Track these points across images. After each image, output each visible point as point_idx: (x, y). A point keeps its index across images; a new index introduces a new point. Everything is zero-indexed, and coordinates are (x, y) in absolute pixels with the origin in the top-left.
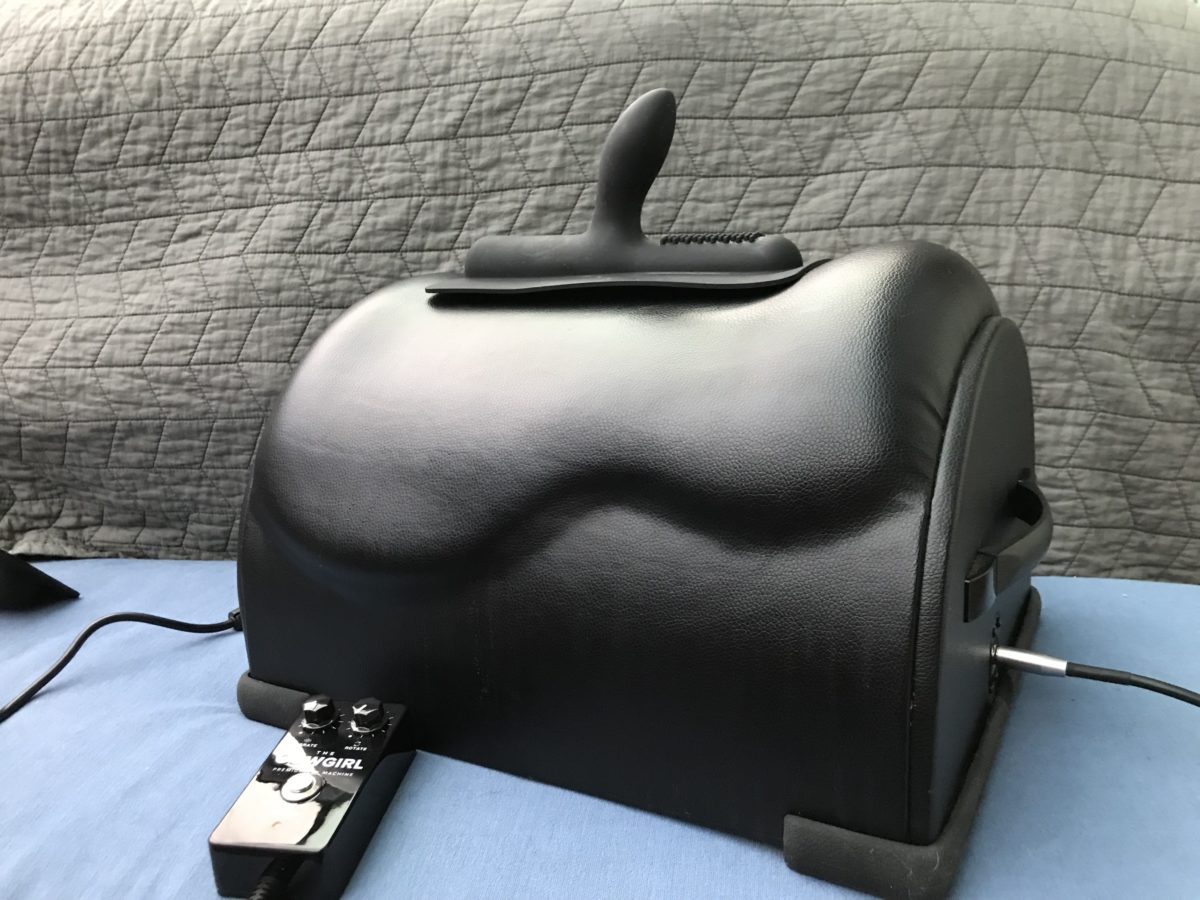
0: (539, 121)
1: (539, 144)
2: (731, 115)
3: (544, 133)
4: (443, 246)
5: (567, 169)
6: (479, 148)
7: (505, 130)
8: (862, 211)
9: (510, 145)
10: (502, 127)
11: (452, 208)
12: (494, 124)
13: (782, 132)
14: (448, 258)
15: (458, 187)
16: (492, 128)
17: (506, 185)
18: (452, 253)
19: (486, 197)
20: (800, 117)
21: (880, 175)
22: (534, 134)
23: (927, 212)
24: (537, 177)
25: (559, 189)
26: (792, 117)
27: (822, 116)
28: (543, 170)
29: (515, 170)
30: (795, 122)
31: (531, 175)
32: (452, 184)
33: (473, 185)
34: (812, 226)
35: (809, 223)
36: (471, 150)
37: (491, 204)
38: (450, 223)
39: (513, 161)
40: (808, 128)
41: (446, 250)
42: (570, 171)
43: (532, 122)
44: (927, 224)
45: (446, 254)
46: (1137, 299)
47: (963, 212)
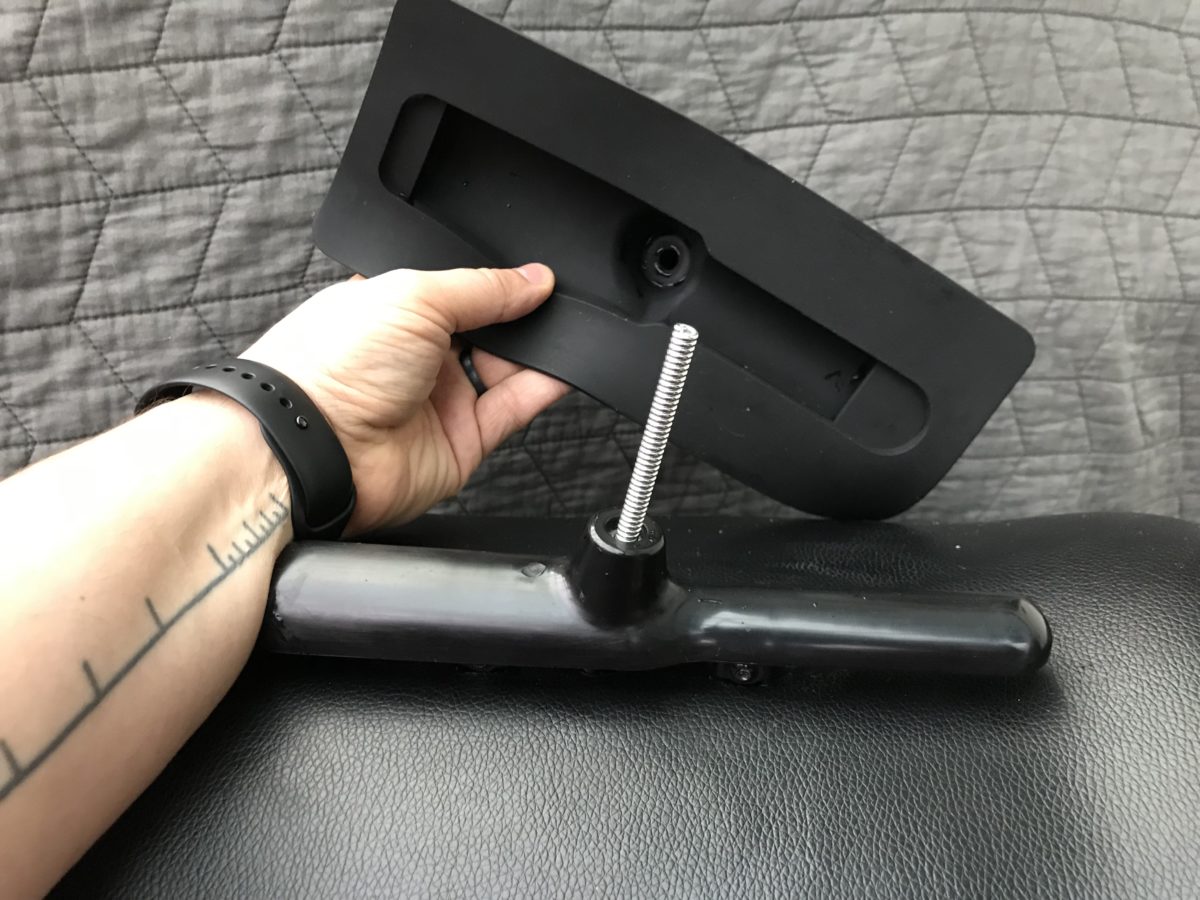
0: (221, 36)
1: (229, 88)
2: (607, 21)
3: (237, 62)
4: (49, 316)
5: (300, 140)
6: (89, 100)
7: (143, 57)
9: (164, 89)
10: (135, 48)
11: (53, 235)
12: (116, 42)
13: (695, 55)
14: (68, 342)
15: (57, 188)
16: (113, 52)
17: (172, 179)
18: (74, 331)
19: (128, 207)
20: (724, 25)
21: (849, 132)
22: (214, 65)
23: (914, 193)
24: (238, 161)
25: (289, 183)
26: (710, 25)
27: (758, 23)
28: (249, 147)
29: (185, 146)
30: (716, 35)
31: (223, 156)
32: (41, 183)
33: (92, 180)
36: (70, 105)
37: (145, 222)
38: (54, 268)
39: (176, 127)
40: (736, 45)
41: (58, 324)
42: (307, 146)
43: (205, 39)
44: (912, 213)
45: (60, 333)
46: (1156, 305)
47: (960, 190)
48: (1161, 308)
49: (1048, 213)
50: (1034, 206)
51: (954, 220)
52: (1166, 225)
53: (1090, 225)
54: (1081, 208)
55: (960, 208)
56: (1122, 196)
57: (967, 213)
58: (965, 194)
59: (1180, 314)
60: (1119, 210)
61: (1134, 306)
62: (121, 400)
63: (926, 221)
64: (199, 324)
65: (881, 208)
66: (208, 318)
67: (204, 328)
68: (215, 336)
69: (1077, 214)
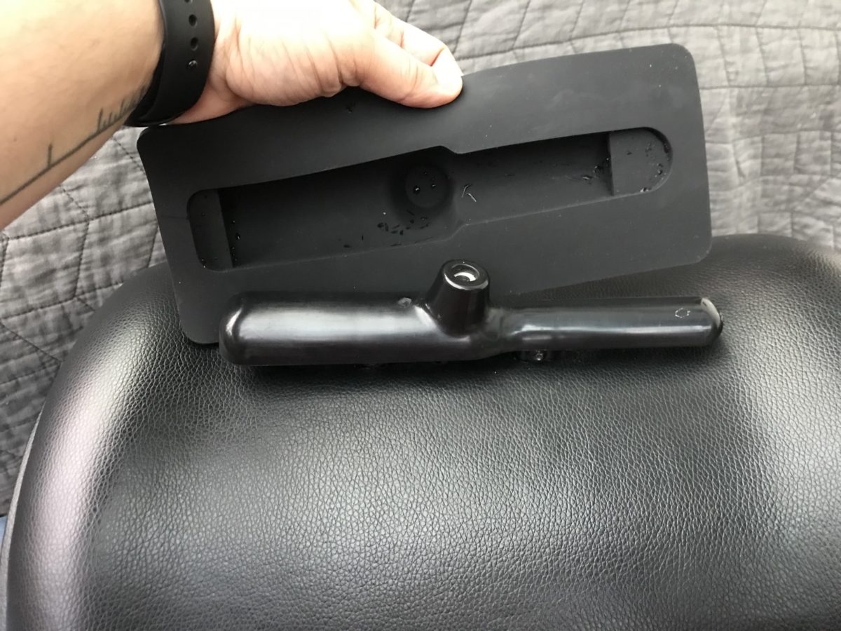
8: (537, 27)
23: (596, 22)
34: (486, 51)
35: (482, 48)
44: (595, 35)
46: (750, 90)
47: (625, 17)
48: (752, 92)
49: (683, 30)
50: (673, 26)
51: (622, 39)
52: (757, 34)
53: (709, 36)
54: (704, 25)
55: (626, 30)
56: (730, 15)
57: (631, 33)
58: (628, 20)
59: (764, 95)
60: (728, 25)
61: (736, 91)
62: (66, 204)
63: (603, 40)
64: (115, 146)
65: (575, 33)
66: (121, 141)
67: (119, 148)
68: (127, 154)
69: (702, 29)
